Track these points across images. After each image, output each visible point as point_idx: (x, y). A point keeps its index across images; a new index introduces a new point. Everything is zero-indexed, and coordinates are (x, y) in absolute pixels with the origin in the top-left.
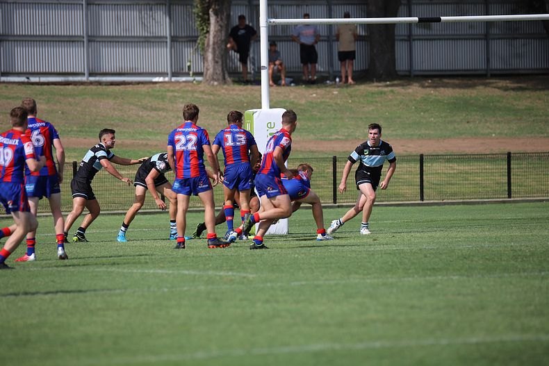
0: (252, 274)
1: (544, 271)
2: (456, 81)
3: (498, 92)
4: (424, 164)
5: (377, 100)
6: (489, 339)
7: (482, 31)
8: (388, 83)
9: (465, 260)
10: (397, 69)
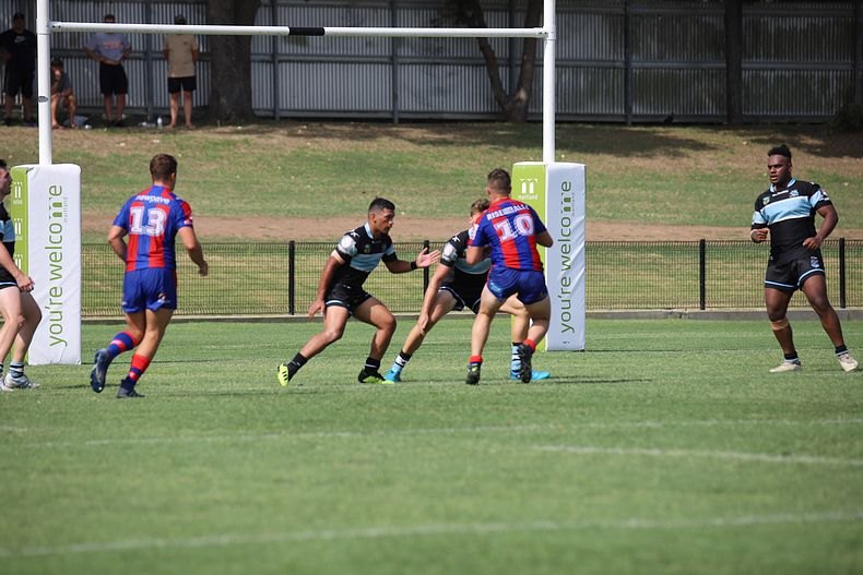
0: (22, 427)
1: (480, 425)
2: (346, 128)
3: (411, 147)
4: (296, 257)
5: (223, 154)
6: (396, 531)
7: (386, 51)
8: (240, 128)
9: (359, 408)
10: (253, 106)
